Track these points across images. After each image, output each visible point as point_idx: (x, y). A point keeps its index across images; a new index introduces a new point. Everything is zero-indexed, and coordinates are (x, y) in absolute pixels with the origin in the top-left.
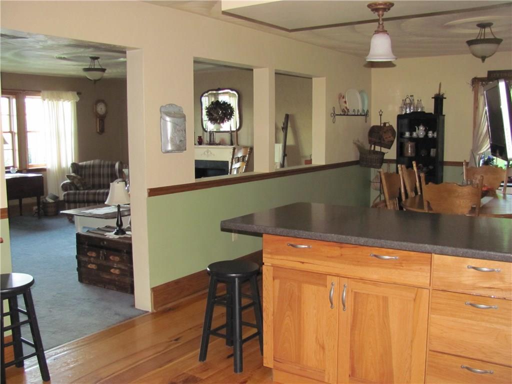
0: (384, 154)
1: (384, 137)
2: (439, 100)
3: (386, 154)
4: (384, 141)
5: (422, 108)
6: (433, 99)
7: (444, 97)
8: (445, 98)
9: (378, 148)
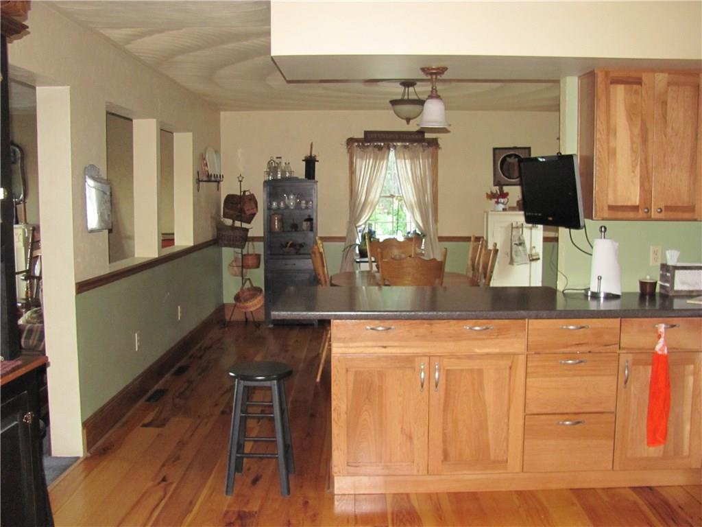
0: (247, 230)
1: (246, 209)
2: (310, 163)
3: (250, 230)
4: (245, 213)
5: (291, 172)
6: (304, 162)
7: (317, 159)
8: (318, 161)
9: (238, 224)
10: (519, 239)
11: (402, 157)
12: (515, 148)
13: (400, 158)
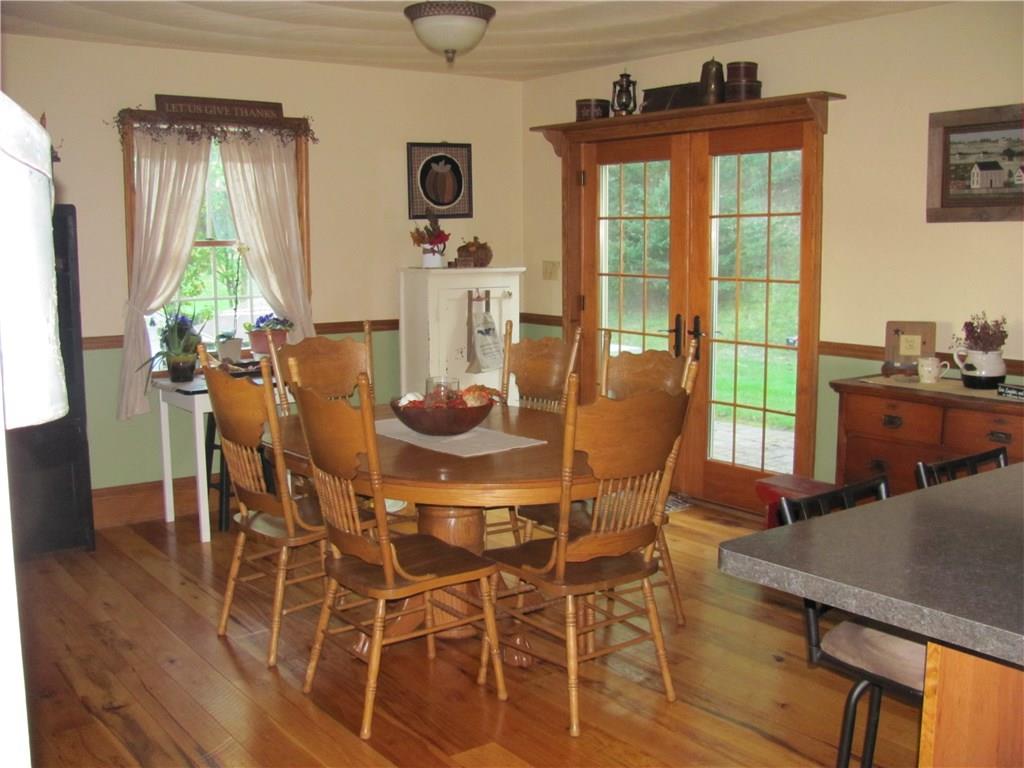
10: (486, 322)
11: (238, 158)
12: (444, 145)
13: (231, 159)
